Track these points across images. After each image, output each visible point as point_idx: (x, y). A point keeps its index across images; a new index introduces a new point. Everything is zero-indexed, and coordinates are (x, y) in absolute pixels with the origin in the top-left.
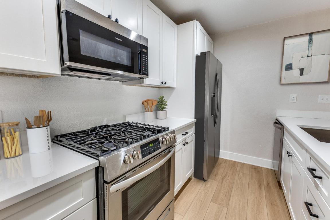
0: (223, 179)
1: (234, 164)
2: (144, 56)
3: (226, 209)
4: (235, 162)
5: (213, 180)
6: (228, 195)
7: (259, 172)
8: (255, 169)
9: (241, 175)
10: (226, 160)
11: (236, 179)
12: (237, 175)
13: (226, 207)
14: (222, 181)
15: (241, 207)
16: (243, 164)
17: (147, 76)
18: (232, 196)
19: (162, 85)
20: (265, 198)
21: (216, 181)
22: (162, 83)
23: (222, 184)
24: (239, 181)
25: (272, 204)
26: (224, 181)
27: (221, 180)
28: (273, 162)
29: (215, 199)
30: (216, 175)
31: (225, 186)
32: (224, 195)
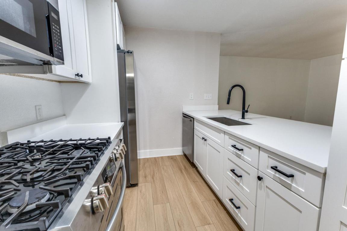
0: (153, 178)
1: (155, 161)
2: (55, 26)
3: (169, 203)
4: (155, 158)
5: (145, 183)
6: (164, 190)
7: (175, 160)
8: (172, 158)
9: (165, 167)
10: (147, 158)
11: (163, 173)
12: (162, 169)
13: (168, 203)
14: (154, 181)
15: (178, 196)
16: (162, 158)
17: (61, 61)
18: (167, 190)
19: (77, 78)
20: (188, 180)
21: (148, 182)
22: (77, 75)
23: (154, 183)
24: (166, 174)
25: (194, 182)
26: (155, 179)
27: (152, 181)
28: (183, 149)
29: (156, 201)
30: (145, 177)
31: (158, 183)
32: (161, 193)
